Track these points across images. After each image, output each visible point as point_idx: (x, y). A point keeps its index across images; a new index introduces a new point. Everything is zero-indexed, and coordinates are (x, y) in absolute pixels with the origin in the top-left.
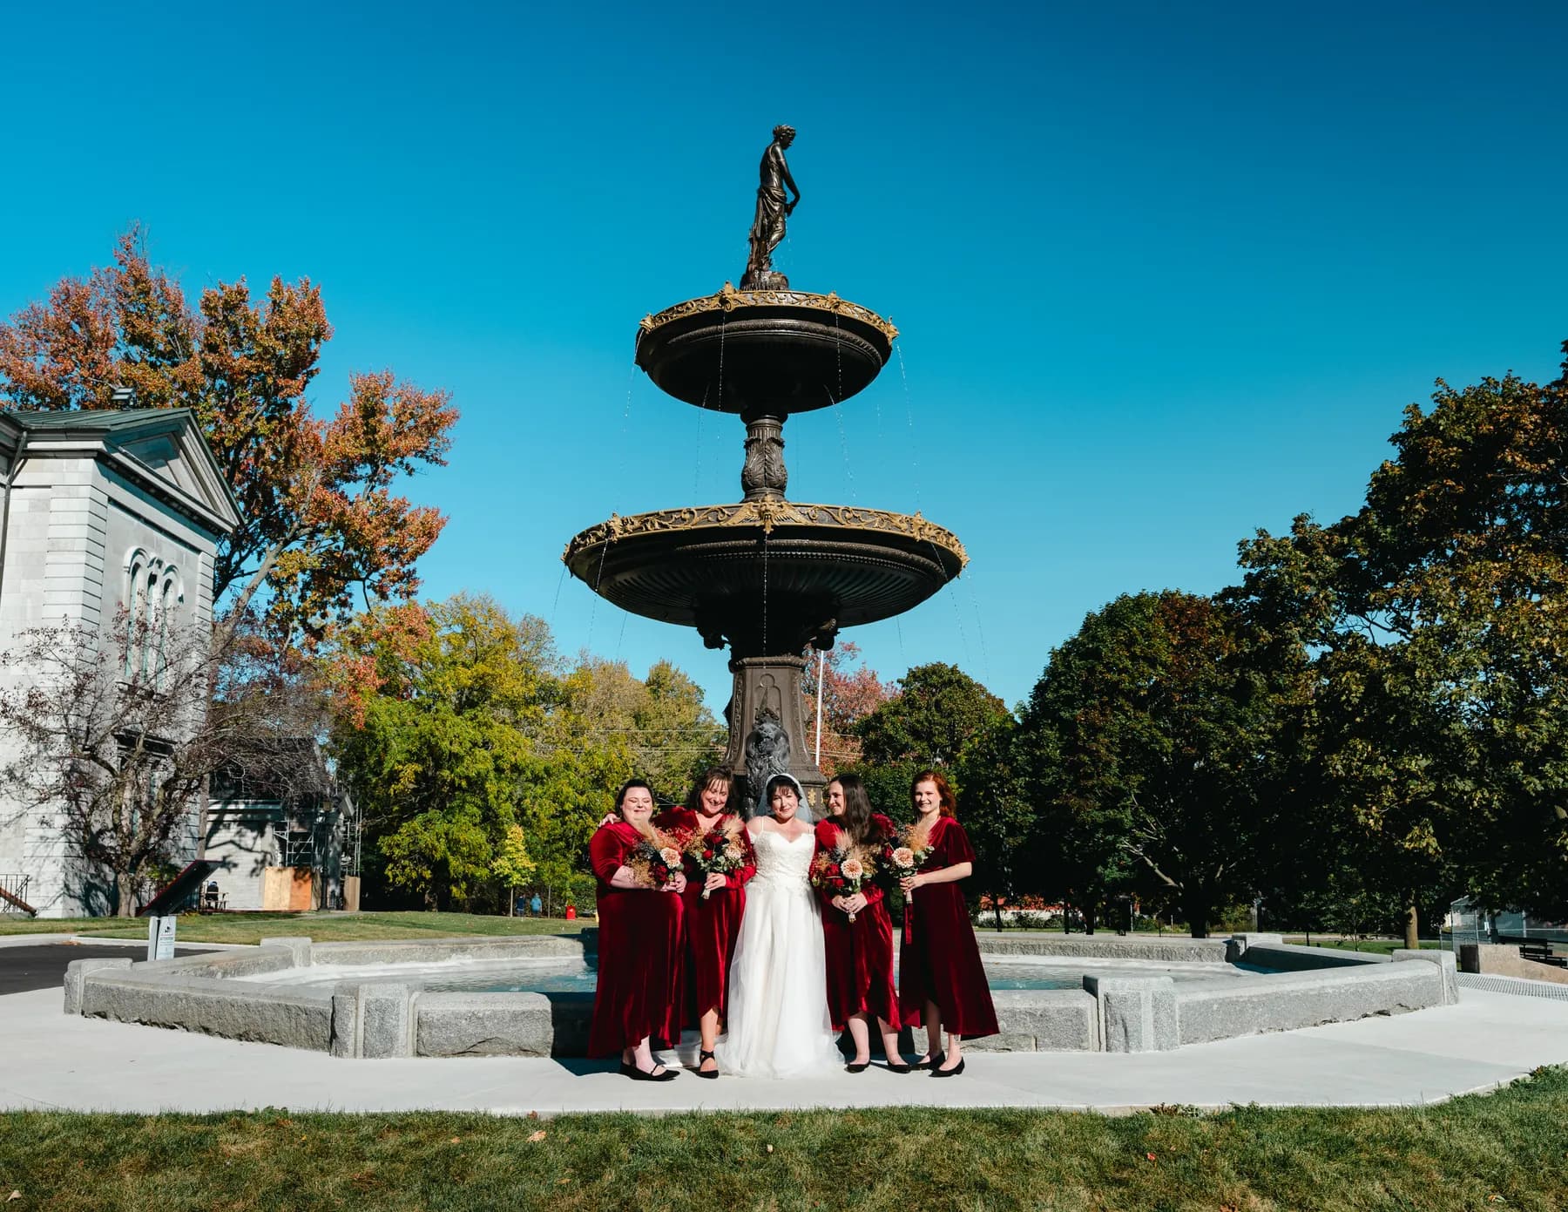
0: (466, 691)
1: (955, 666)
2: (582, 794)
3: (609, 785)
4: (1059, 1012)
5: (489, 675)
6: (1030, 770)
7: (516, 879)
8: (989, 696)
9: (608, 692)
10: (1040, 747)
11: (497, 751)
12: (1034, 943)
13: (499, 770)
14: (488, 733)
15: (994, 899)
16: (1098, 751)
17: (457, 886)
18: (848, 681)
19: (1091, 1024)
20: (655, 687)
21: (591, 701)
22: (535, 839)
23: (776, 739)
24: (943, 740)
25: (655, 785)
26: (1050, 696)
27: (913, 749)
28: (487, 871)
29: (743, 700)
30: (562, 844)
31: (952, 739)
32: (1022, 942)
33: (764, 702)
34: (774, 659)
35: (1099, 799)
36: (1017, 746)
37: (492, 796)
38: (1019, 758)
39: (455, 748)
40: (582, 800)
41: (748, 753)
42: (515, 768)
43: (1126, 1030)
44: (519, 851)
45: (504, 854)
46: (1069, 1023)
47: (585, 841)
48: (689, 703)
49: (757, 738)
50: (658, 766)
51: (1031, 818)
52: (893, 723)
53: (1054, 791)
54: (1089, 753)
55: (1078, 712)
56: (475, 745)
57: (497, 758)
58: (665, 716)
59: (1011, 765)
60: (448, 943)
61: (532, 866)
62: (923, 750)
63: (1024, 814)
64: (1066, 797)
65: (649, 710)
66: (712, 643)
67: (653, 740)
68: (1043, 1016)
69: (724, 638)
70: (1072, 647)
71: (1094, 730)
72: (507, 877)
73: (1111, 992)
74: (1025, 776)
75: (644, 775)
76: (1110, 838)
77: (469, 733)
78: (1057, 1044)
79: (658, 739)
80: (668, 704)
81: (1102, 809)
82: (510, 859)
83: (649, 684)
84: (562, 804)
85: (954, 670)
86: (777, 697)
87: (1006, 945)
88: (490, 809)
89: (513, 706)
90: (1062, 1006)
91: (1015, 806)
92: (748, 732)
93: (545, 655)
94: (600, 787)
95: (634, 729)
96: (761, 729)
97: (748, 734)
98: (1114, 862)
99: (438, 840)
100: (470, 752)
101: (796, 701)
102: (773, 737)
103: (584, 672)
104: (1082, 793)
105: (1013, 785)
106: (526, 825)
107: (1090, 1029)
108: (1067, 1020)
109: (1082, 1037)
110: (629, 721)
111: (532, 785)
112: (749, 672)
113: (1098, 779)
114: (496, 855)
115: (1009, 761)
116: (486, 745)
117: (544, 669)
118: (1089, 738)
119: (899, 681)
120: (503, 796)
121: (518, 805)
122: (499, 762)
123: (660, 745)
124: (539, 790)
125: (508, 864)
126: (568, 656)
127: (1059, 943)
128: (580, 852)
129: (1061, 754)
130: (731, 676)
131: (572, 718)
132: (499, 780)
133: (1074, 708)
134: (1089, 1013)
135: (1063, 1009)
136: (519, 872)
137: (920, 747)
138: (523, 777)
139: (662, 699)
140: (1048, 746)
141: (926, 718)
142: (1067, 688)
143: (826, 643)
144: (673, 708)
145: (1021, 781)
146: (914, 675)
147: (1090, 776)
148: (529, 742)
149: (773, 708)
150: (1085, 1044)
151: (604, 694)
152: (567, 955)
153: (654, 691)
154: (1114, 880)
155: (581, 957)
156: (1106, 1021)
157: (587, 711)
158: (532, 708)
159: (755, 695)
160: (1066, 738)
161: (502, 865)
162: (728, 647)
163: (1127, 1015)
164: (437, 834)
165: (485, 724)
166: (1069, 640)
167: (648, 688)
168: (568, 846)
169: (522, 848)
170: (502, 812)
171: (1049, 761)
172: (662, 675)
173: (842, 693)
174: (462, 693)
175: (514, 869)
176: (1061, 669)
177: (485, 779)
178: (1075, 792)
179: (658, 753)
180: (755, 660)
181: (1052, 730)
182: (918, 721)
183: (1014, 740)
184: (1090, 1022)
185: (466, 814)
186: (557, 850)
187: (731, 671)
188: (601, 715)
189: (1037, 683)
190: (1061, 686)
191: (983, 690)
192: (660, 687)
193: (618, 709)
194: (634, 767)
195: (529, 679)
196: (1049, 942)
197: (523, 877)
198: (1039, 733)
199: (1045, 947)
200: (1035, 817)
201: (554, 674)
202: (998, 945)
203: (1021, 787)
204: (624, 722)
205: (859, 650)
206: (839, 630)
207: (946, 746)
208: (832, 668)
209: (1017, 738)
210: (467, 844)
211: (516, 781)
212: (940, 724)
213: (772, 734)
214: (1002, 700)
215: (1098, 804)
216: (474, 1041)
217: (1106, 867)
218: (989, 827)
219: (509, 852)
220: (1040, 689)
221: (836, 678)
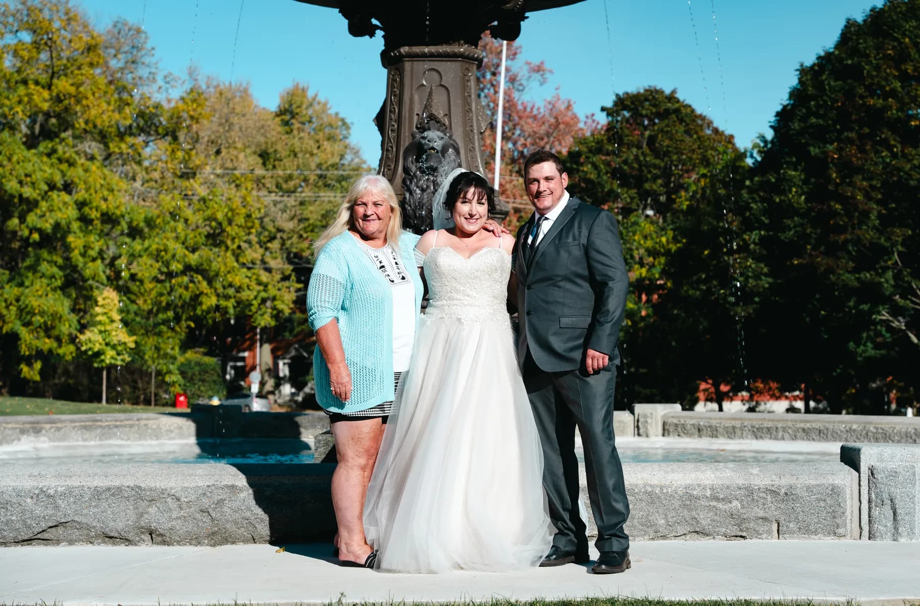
0: (40, 118)
1: (674, 92)
2: (194, 251)
3: (229, 242)
4: (809, 489)
5: (70, 96)
6: (767, 221)
7: (109, 357)
8: (716, 131)
9: (227, 123)
10: (783, 192)
11: (81, 195)
12: (770, 424)
13: (85, 220)
14: (71, 173)
15: (716, 385)
16: (853, 197)
17: (30, 365)
18: (535, 112)
19: (851, 505)
20: (287, 117)
21: (205, 135)
22: (133, 308)
23: (444, 150)
24: (657, 186)
25: (288, 243)
26: (796, 125)
27: (617, 197)
28: (72, 348)
29: (400, 104)
30: (171, 314)
31: (666, 185)
32: (754, 423)
33: (427, 107)
34: (441, 49)
35: (851, 258)
36: (751, 190)
37: (76, 252)
38: (753, 205)
39: (27, 192)
40: (193, 259)
41: (406, 170)
42: (109, 219)
43: (895, 514)
44: (112, 321)
45: (95, 324)
46: (822, 504)
47: (199, 312)
48: (330, 138)
49: (419, 150)
50: (292, 219)
51: (765, 282)
52: (595, 166)
53: (796, 248)
54: (841, 199)
55: (831, 148)
56: (52, 187)
57: (81, 205)
58: (300, 155)
59: (743, 215)
60: (17, 423)
61: (130, 341)
62: (632, 198)
63: (757, 277)
64: (810, 255)
65: (279, 147)
66: (359, 28)
67: (284, 186)
68: (788, 496)
70: (825, 60)
71: (848, 170)
72: (98, 354)
73: (877, 465)
74: (760, 229)
75: (273, 230)
76: (865, 307)
77: (45, 171)
78: (806, 530)
79: (291, 184)
80: (303, 139)
81: (855, 270)
82: (101, 332)
83: (281, 113)
84: (167, 264)
85: (671, 98)
86: (445, 98)
87: (734, 428)
88: (74, 268)
89: (103, 137)
90: (813, 482)
91: (747, 267)
92: (406, 142)
93: (143, 72)
94: (216, 245)
95: (260, 172)
96: (424, 138)
97: (407, 144)
98: (869, 337)
99: (7, 307)
100: (45, 196)
101: (469, 104)
102: (439, 148)
103: (195, 97)
104: (833, 250)
105: (744, 240)
106: (123, 290)
107: (848, 513)
108: (818, 500)
109: (838, 521)
110: (256, 161)
111: (128, 240)
112: (407, 65)
113: (852, 233)
114: (83, 328)
115: (740, 209)
116: (68, 188)
117: (145, 90)
118: (842, 182)
119: (603, 109)
120: (93, 253)
121: (112, 264)
122: (86, 210)
123: (294, 192)
124: (137, 246)
125: (99, 338)
126: (176, 73)
127: (802, 425)
128: (192, 325)
129: (806, 200)
130: (385, 71)
131: (180, 154)
132: (87, 232)
133: (826, 142)
134: (848, 491)
135: (815, 486)
136: (114, 347)
137: (626, 195)
138: (116, 231)
139: (295, 132)
140: (790, 192)
141: (636, 158)
142: (817, 116)
143: (511, 32)
144: (310, 144)
145: (754, 236)
146: (622, 103)
147: (843, 230)
148: (124, 185)
149: (440, 113)
150: (841, 531)
151: (221, 124)
152: (172, 439)
153: (286, 123)
154: (869, 359)
155: (193, 441)
156: (870, 502)
157: (200, 147)
158: (130, 140)
159: (416, 97)
160: (813, 180)
161: (92, 339)
162: (380, 33)
163: (897, 492)
164: (6, 301)
165: (67, 161)
166: (822, 54)
167: (278, 119)
168: (178, 319)
169: (117, 317)
170: (88, 273)
171: (789, 210)
172: (298, 100)
173: (530, 126)
174: (34, 122)
175: (107, 344)
176: (811, 90)
177: (68, 231)
178: (822, 249)
179: (291, 201)
180: (417, 49)
181: (796, 170)
182: (625, 162)
183: (748, 183)
184: (849, 502)
185: (43, 276)
186: (165, 322)
187: (384, 65)
188: (218, 152)
189: (779, 108)
190: (810, 113)
191: (710, 123)
192: (293, 117)
193: (239, 145)
194: (261, 219)
195: (122, 104)
196: (790, 424)
197: (118, 354)
198: (779, 174)
199: (784, 429)
200: (770, 280)
201: (158, 97)
202: (726, 428)
203: (754, 243)
204: (247, 162)
205: (551, 72)
207: (660, 195)
208: (516, 95)
209: (752, 180)
210: (42, 313)
211: (107, 235)
212: (655, 166)
213: (438, 145)
214: (732, 137)
215: (851, 264)
216: (44, 525)
217: (858, 344)
218: (713, 293)
219: (100, 323)
220: (784, 116)
221: (520, 107)
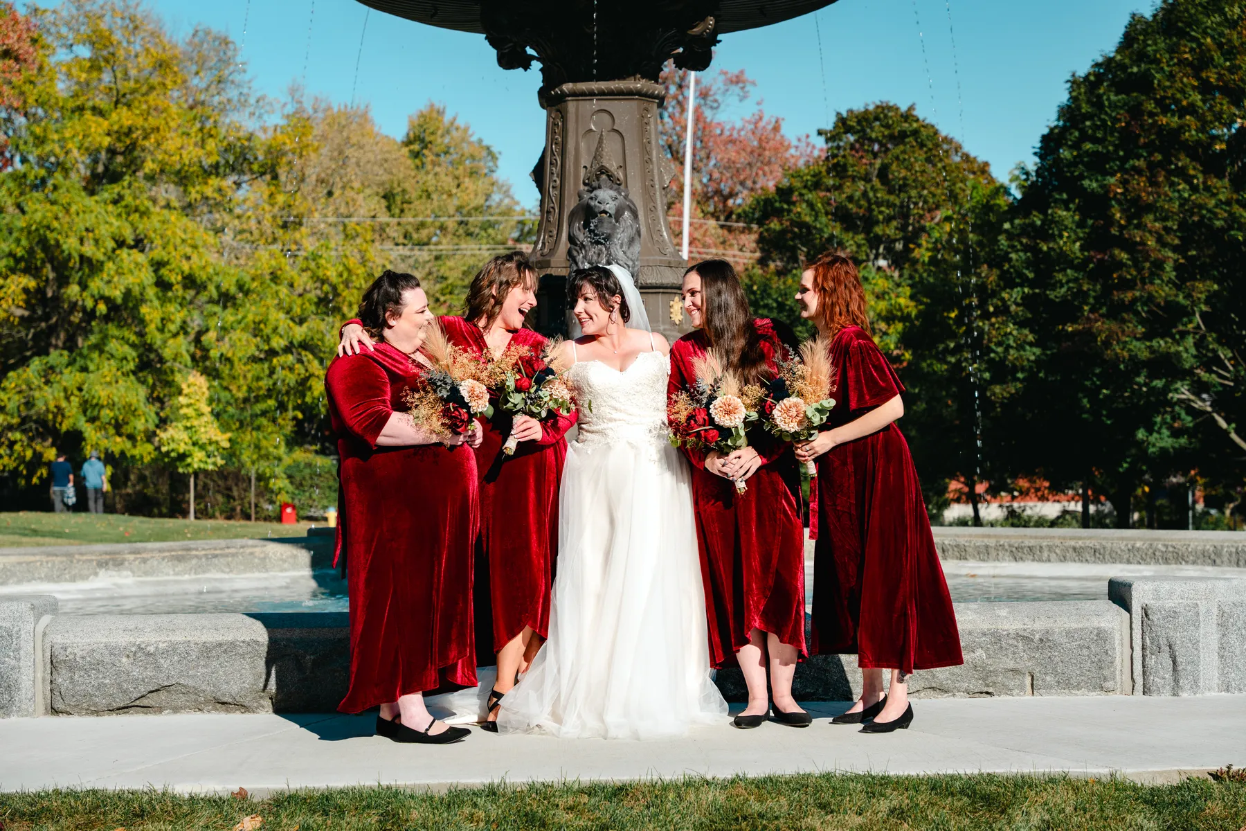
0: (103, 156)
1: (911, 108)
2: (301, 321)
4: (1069, 634)
5: (139, 128)
6: (1031, 275)
7: (197, 460)
8: (967, 158)
9: (340, 156)
10: (1052, 238)
11: (158, 254)
12: (1033, 542)
13: (163, 285)
14: (143, 226)
15: (970, 486)
16: (1143, 243)
18: (734, 135)
19: (1120, 653)
20: (416, 147)
21: (312, 174)
22: (227, 396)
23: (618, 215)
24: (891, 230)
26: (1066, 153)
28: (150, 447)
29: (563, 154)
30: (271, 403)
31: (903, 228)
32: (1012, 541)
33: (597, 156)
34: (613, 85)
35: (1142, 322)
36: (1010, 236)
37: (152, 327)
38: (1013, 256)
39: (89, 250)
40: (300, 333)
41: (572, 239)
42: (190, 281)
43: (1174, 662)
44: (200, 415)
45: (178, 420)
46: (1086, 653)
47: (308, 399)
48: (473, 173)
49: (587, 213)
51: (1032, 353)
52: (811, 205)
53: (1068, 310)
54: (1130, 246)
55: (1112, 180)
56: (121, 244)
57: (158, 265)
58: (434, 196)
59: (1001, 268)
60: (92, 553)
61: (223, 439)
62: (859, 246)
63: (1020, 347)
64: (1088, 319)
65: (408, 187)
66: (511, 59)
67: (415, 236)
68: (1045, 643)
69: (530, 51)
70: (1106, 71)
71: (1136, 209)
72: (183, 457)
73: (1152, 603)
74: (1022, 286)
76: (1158, 383)
77: (111, 224)
78: (1066, 684)
79: (424, 233)
80: (439, 176)
81: (1147, 337)
82: (187, 428)
84: (267, 340)
85: (908, 116)
86: (618, 146)
87: (987, 547)
88: (150, 348)
89: (182, 179)
90: (1074, 626)
91: (1006, 334)
92: (571, 204)
93: (232, 93)
94: (329, 314)
95: (384, 218)
97: (572, 208)
98: (1164, 422)
100: (111, 256)
101: (649, 153)
102: (612, 212)
103: (300, 123)
104: (1117, 312)
105: (1003, 300)
106: (210, 373)
107: (1118, 661)
108: (1081, 647)
109: (1105, 672)
110: (378, 205)
111: (218, 310)
112: (571, 106)
113: (1143, 289)
114: (163, 422)
115: (997, 261)
116: (139, 244)
118: (1129, 224)
119: (820, 133)
120: (173, 327)
121: (197, 341)
122: (162, 272)
123: (428, 243)
124: (229, 316)
125: (184, 436)
127: (1073, 542)
128: (300, 416)
129: (1082, 249)
130: (543, 114)
131: (281, 199)
132: (165, 301)
133: (1106, 173)
134: (1117, 636)
135: (1076, 631)
136: (202, 447)
137: (852, 242)
138: (203, 297)
139: (429, 167)
140: (1062, 237)
141: (865, 194)
142: (1094, 140)
143: (699, 58)
144: (448, 183)
145: (1016, 294)
146: (843, 124)
147: (1127, 285)
148: (210, 239)
149: (612, 165)
150: (1109, 684)
151: (333, 159)
152: (286, 570)
153: (416, 155)
154: (1163, 451)
155: (307, 572)
156: (1143, 649)
157: (306, 188)
158: (214, 181)
159: (583, 145)
160: (1090, 222)
161: (175, 438)
162: (536, 66)
163: (1178, 638)
165: (138, 210)
166: (1100, 60)
167: (405, 151)
168: (281, 408)
169: (206, 409)
170: (167, 353)
171: (1064, 260)
173: (726, 155)
174: (96, 161)
175: (194, 444)
176: (1085, 108)
177: (142, 300)
178: (1104, 310)
180: (583, 86)
181: (1068, 209)
182: (850, 199)
183: (1007, 226)
184: (1118, 650)
185: (112, 357)
186: (266, 413)
187: (542, 106)
188: (330, 194)
189: (1046, 131)
190: (1084, 137)
191: (958, 148)
192: (426, 147)
193: (356, 185)
195: (206, 135)
196: (1057, 541)
197: (209, 456)
198: (1045, 214)
199: (1050, 548)
200: (1038, 351)
201: (250, 125)
202: (976, 547)
203: (1017, 305)
204: (368, 206)
205: (754, 83)
206: (720, 37)
207: (895, 241)
208: (708, 114)
209: (1012, 223)
210: (112, 406)
211: (191, 302)
212: (889, 205)
213: (611, 207)
214: (986, 164)
215: (1141, 329)
216: (143, 690)
217: (1150, 431)
219: (185, 418)
220: (1050, 143)
221: (715, 129)
